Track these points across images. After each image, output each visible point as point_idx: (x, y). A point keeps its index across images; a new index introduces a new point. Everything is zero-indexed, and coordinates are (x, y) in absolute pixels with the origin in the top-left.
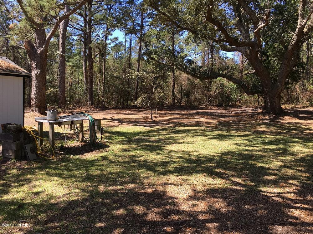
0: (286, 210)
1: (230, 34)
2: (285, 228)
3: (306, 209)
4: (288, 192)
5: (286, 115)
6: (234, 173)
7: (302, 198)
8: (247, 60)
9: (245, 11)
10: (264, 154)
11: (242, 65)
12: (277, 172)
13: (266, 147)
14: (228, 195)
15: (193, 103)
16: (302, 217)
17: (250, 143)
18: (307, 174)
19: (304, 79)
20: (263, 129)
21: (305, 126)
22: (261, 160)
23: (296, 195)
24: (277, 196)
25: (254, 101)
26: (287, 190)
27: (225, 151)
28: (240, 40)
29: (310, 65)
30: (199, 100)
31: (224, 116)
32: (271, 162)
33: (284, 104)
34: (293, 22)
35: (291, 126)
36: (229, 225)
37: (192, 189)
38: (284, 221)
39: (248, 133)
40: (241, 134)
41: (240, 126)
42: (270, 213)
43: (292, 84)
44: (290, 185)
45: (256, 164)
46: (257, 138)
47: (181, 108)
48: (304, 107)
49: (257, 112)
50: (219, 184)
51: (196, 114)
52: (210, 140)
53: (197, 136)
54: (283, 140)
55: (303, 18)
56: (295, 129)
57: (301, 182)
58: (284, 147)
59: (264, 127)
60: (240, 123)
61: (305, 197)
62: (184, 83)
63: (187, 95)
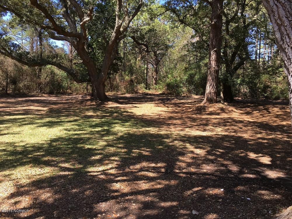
0: (109, 185)
1: (58, 23)
2: (108, 203)
3: (124, 181)
4: (111, 168)
5: (109, 101)
6: (63, 159)
7: (122, 172)
8: (76, 51)
9: (71, 3)
10: (91, 136)
11: (71, 55)
12: (102, 152)
13: (93, 130)
14: (55, 183)
15: (21, 91)
16: (122, 189)
17: (79, 127)
18: (125, 149)
19: (122, 71)
20: (90, 113)
21: (123, 109)
22: (88, 142)
23: (117, 170)
24: (102, 174)
25: (83, 88)
26: (110, 166)
27: (55, 137)
28: (68, 30)
29: (126, 59)
30: (28, 87)
31: (55, 103)
32: (97, 143)
33: (108, 92)
34: (112, 22)
35: (113, 109)
36: (55, 215)
37: (14, 184)
38: (107, 197)
39: (78, 118)
40: (71, 120)
41: (71, 112)
42: (96, 191)
43: (113, 74)
44: (112, 162)
45: (84, 147)
46: (86, 122)
47: (8, 96)
48: (122, 94)
49: (86, 98)
50: (46, 173)
51: (25, 101)
52: (39, 128)
53: (25, 124)
54: (107, 122)
55: (119, 19)
56: (116, 112)
57: (121, 157)
58: (108, 128)
59: (92, 112)
60: (71, 109)
61: (124, 170)
62: (10, 69)
63: (14, 81)
